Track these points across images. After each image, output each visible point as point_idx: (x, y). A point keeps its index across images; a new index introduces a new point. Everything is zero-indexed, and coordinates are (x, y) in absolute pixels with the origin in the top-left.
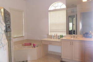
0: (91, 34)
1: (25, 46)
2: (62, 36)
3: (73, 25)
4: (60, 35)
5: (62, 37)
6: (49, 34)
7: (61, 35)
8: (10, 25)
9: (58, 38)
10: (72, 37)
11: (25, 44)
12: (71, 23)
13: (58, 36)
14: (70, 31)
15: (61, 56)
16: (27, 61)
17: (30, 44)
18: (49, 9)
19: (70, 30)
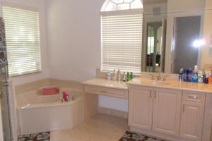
0: (197, 74)
1: (44, 94)
2: (130, 76)
3: (156, 42)
4: (126, 71)
5: (132, 78)
6: (102, 69)
7: (130, 71)
8: (5, 49)
9: (121, 80)
10: (153, 79)
11: (44, 89)
12: (153, 38)
13: (123, 76)
14: (148, 55)
15: (127, 120)
16: (49, 133)
17: (57, 91)
18: (102, 10)
19: (149, 53)
